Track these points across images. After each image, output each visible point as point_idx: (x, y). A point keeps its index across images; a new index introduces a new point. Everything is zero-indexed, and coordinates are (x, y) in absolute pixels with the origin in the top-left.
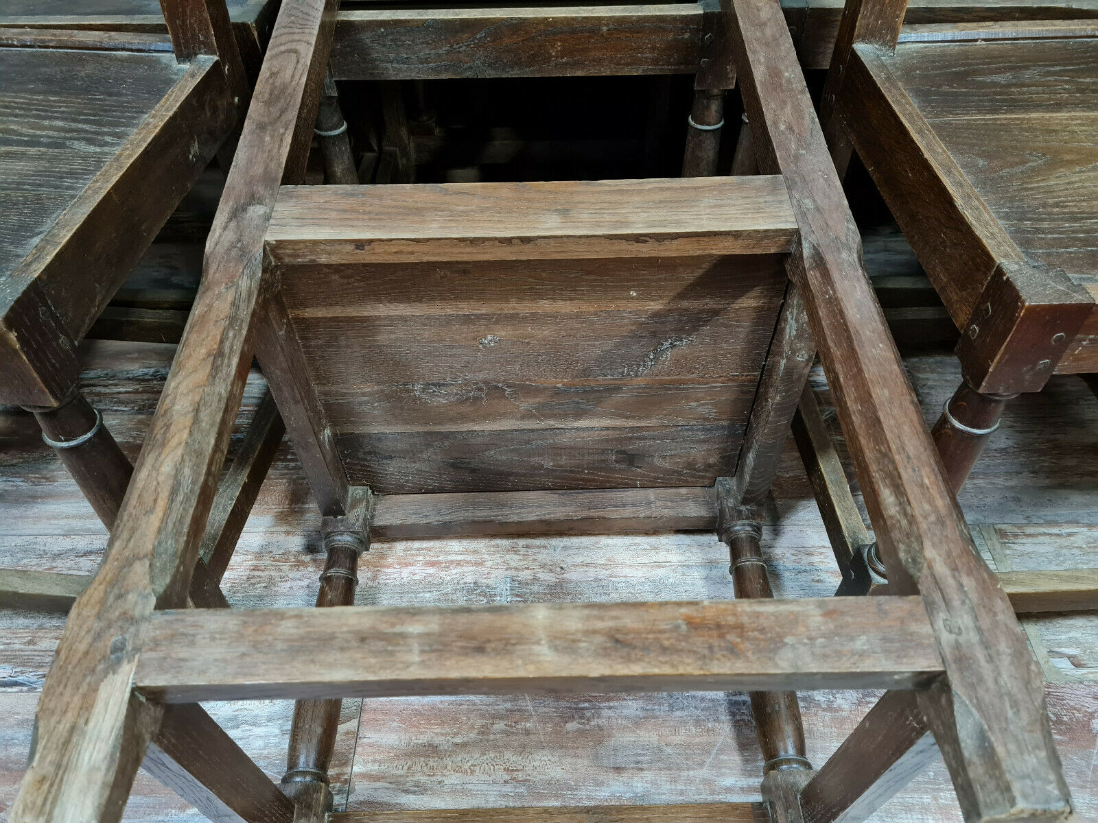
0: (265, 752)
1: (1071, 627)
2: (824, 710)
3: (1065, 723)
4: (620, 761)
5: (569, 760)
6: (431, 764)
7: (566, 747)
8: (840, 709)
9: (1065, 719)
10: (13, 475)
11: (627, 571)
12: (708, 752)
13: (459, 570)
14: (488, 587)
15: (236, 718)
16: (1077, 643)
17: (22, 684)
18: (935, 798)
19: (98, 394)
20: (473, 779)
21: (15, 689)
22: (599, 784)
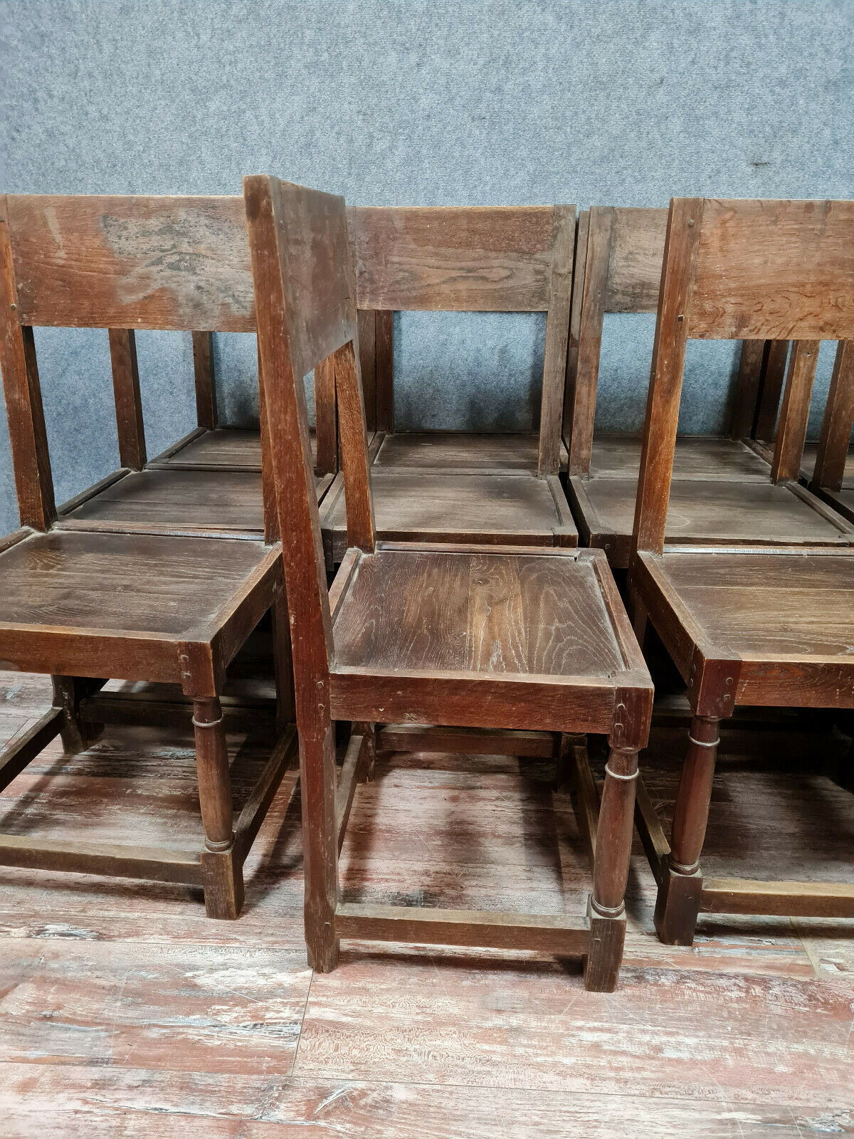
0: (247, 985)
1: (838, 946)
2: (651, 985)
3: (831, 1004)
4: (500, 1006)
5: (463, 1003)
6: (364, 999)
7: (462, 996)
8: (663, 985)
9: (831, 1001)
10: (72, 811)
11: (509, 892)
12: (565, 1005)
13: (387, 884)
14: (407, 895)
15: (225, 964)
16: (843, 956)
17: (75, 935)
18: (731, 1043)
19: (133, 766)
20: (394, 1010)
21: (71, 938)
22: (487, 1019)
